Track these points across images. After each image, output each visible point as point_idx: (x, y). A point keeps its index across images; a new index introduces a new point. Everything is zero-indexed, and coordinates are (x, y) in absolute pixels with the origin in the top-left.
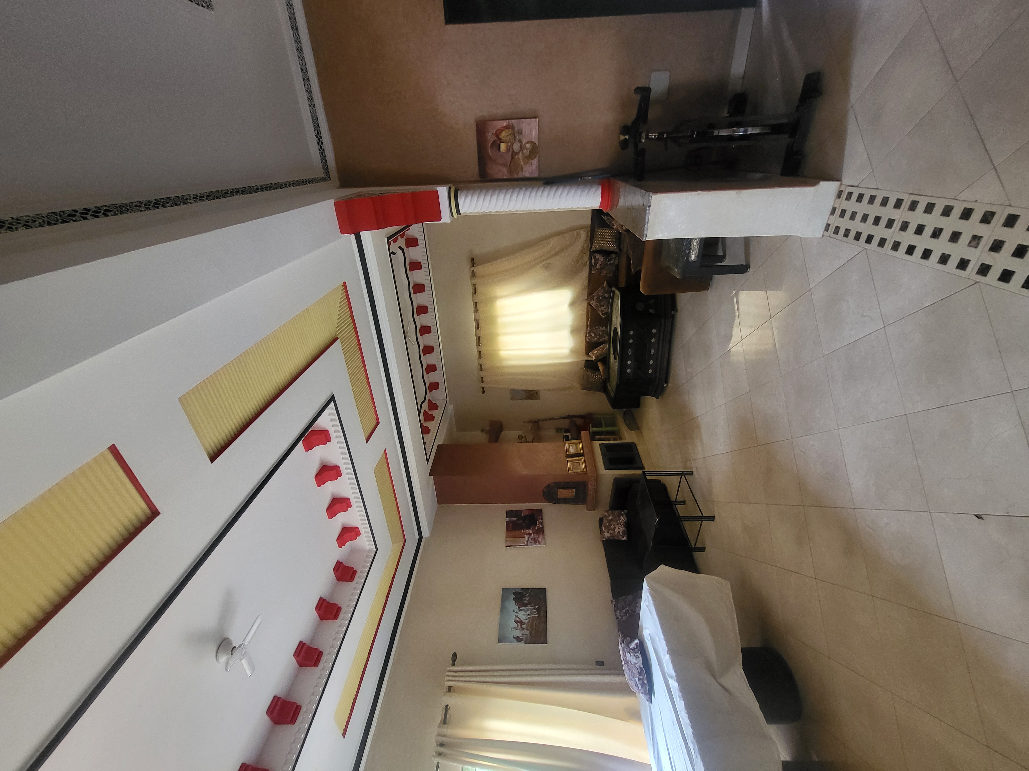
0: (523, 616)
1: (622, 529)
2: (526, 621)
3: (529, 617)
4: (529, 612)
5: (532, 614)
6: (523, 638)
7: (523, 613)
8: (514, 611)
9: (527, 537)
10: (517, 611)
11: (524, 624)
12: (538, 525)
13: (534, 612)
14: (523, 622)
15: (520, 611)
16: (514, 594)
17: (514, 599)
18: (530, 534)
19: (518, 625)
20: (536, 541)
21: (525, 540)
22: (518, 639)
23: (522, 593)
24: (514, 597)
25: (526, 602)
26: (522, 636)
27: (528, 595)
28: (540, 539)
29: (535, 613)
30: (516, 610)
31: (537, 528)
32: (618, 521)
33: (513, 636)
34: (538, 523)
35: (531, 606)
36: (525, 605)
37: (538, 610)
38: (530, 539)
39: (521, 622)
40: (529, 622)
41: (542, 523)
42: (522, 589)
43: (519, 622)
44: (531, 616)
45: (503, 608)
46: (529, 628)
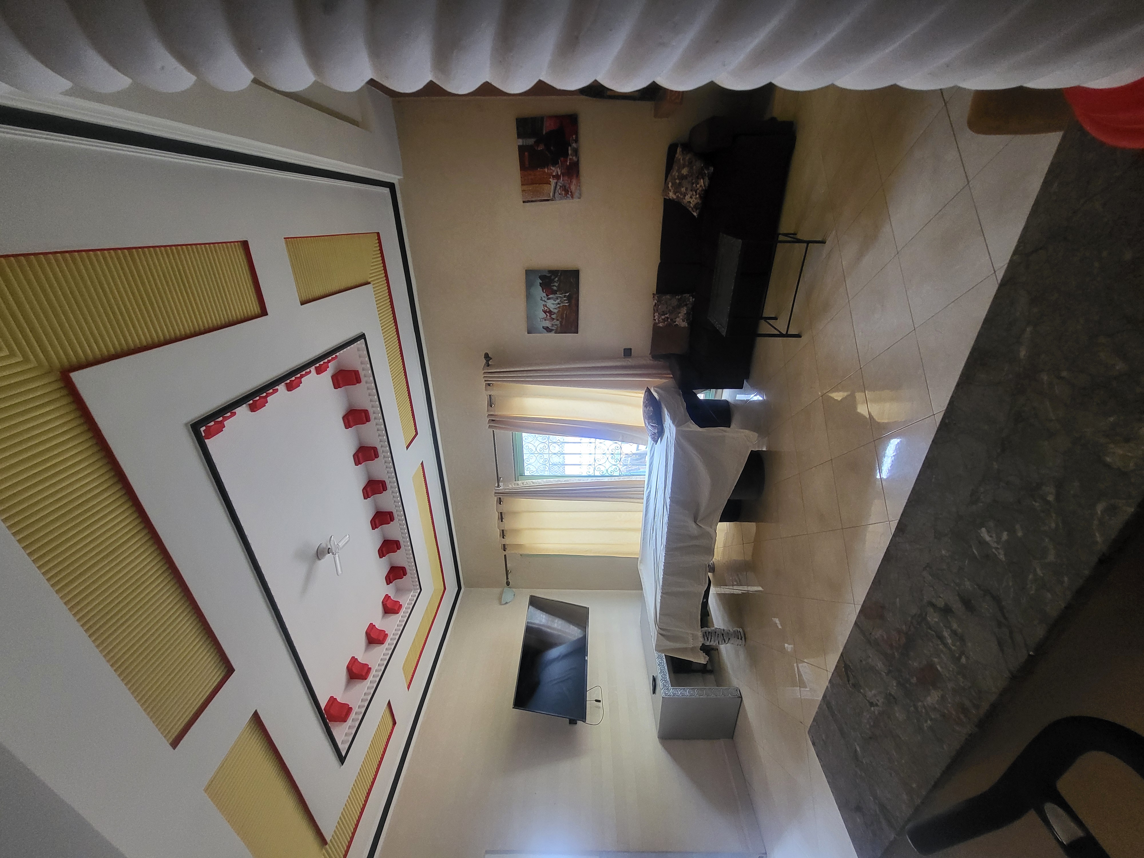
0: (552, 305)
1: (696, 201)
2: (556, 311)
3: (559, 306)
4: (559, 300)
5: (562, 302)
6: (554, 328)
7: (552, 301)
8: (541, 300)
9: (553, 182)
10: (546, 300)
11: (553, 314)
12: (571, 157)
13: (565, 300)
14: (552, 312)
15: (548, 299)
16: (541, 277)
17: (540, 285)
18: (557, 177)
19: (547, 315)
20: (567, 192)
21: (551, 188)
22: (548, 330)
23: (551, 276)
24: (541, 282)
25: (555, 288)
26: (551, 327)
27: (557, 279)
28: (573, 187)
29: (566, 302)
30: (544, 299)
31: (568, 164)
32: (694, 185)
33: (543, 327)
34: (570, 152)
35: (561, 293)
36: (554, 292)
37: (569, 298)
38: (558, 187)
39: (550, 312)
40: (559, 312)
41: (576, 152)
42: (550, 272)
43: (548, 312)
44: (561, 305)
45: (529, 296)
46: (558, 318)
